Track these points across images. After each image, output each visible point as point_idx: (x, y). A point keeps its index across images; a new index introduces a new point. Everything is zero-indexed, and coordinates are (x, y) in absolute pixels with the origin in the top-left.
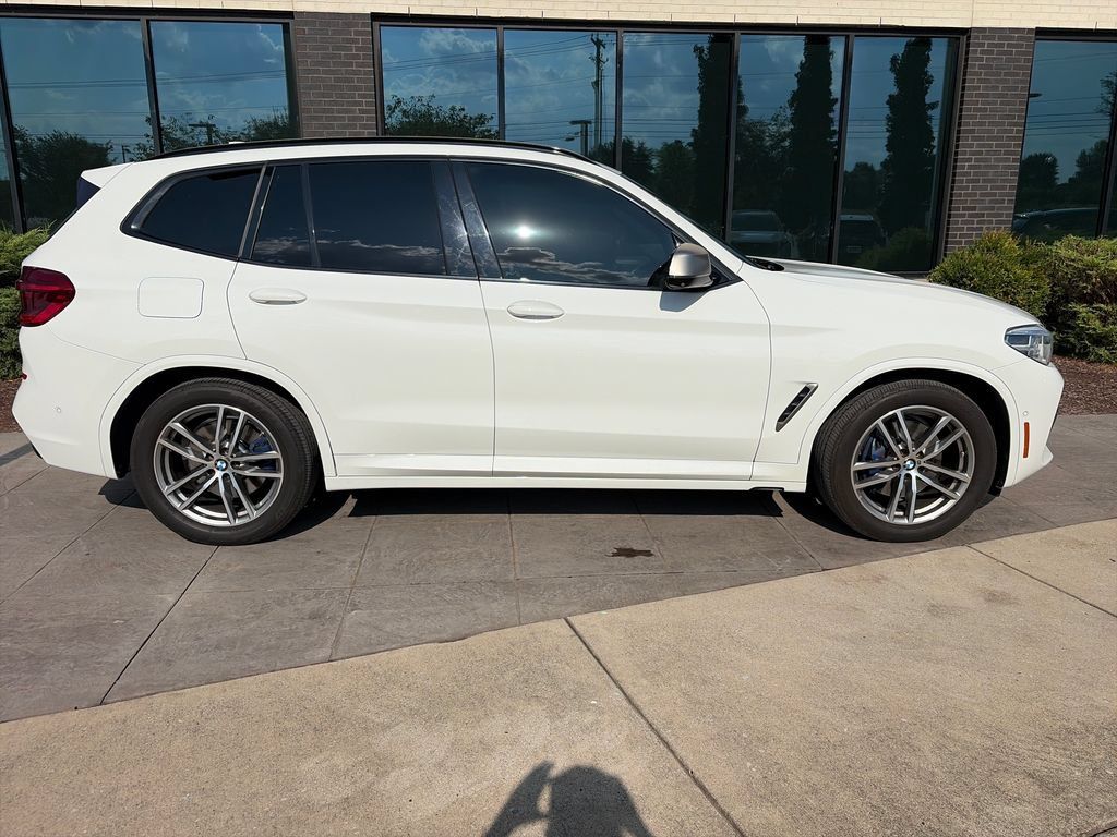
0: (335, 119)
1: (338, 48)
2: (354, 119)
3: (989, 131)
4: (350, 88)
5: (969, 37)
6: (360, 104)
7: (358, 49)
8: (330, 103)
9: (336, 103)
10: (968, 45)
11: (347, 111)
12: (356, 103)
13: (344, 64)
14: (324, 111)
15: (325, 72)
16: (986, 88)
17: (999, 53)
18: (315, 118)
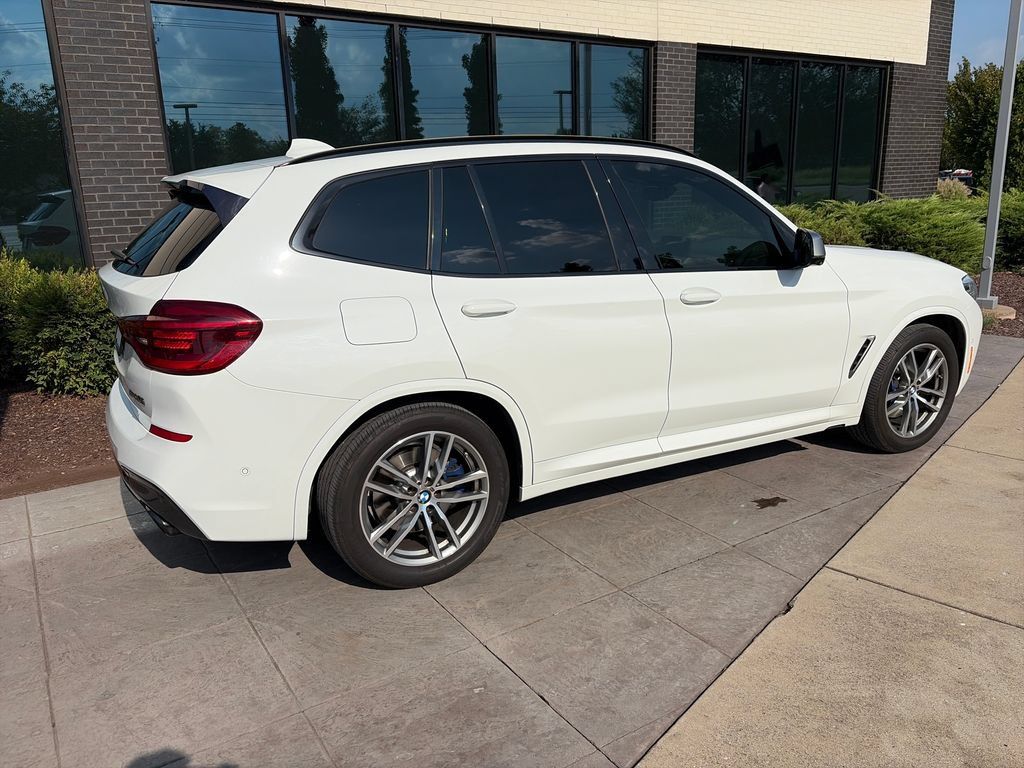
0: (109, 103)
1: (106, 25)
2: (131, 103)
3: (674, 125)
4: (125, 69)
5: (656, 49)
6: (138, 87)
7: (130, 26)
8: (101, 86)
9: (107, 86)
10: (656, 55)
11: (121, 95)
12: (133, 87)
13: (114, 42)
14: (95, 94)
15: (94, 50)
16: (670, 90)
17: (676, 62)
18: (86, 102)
